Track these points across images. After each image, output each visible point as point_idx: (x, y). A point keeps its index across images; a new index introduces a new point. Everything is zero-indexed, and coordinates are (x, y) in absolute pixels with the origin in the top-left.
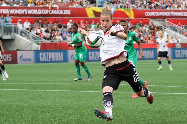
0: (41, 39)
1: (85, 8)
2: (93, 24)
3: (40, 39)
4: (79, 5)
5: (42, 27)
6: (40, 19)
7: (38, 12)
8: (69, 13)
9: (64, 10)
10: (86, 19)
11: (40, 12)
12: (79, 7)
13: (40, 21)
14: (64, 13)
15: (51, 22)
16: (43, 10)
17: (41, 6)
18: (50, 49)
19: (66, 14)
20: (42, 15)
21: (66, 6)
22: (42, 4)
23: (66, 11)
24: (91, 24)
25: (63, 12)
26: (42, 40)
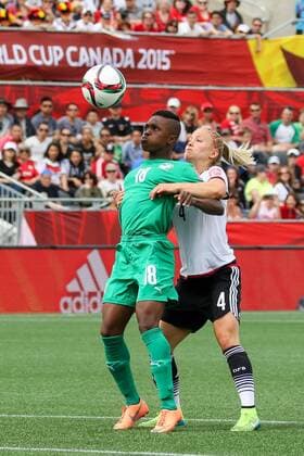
0: (24, 191)
1: (244, 40)
2: (287, 124)
3: (19, 194)
4: (216, 27)
5: (31, 132)
6: (20, 92)
7: (11, 56)
8: (164, 63)
9: (142, 51)
10: (251, 93)
11: (21, 57)
12: (217, 34)
13: (21, 103)
14: (141, 66)
15: (72, 107)
16: (34, 48)
17: (27, 25)
18: (69, 241)
19: (152, 67)
20: (31, 71)
21: (152, 30)
22: (33, 16)
23: (151, 51)
24: (274, 123)
25: (138, 57)
26: (31, 195)
